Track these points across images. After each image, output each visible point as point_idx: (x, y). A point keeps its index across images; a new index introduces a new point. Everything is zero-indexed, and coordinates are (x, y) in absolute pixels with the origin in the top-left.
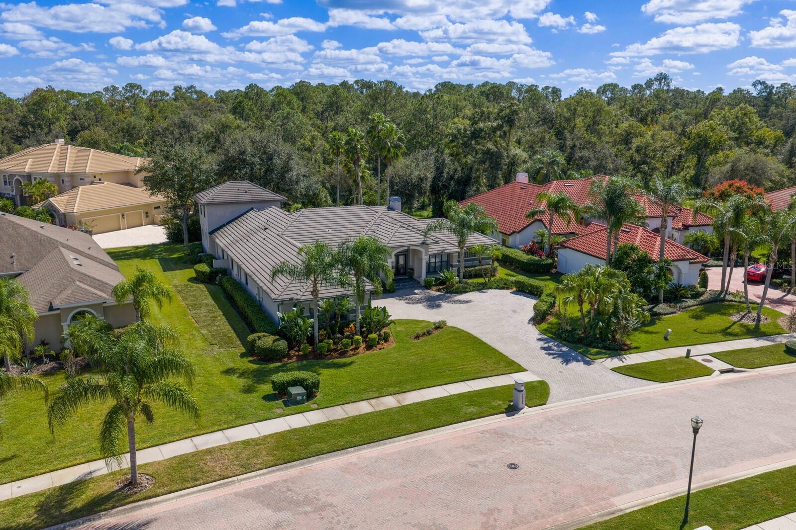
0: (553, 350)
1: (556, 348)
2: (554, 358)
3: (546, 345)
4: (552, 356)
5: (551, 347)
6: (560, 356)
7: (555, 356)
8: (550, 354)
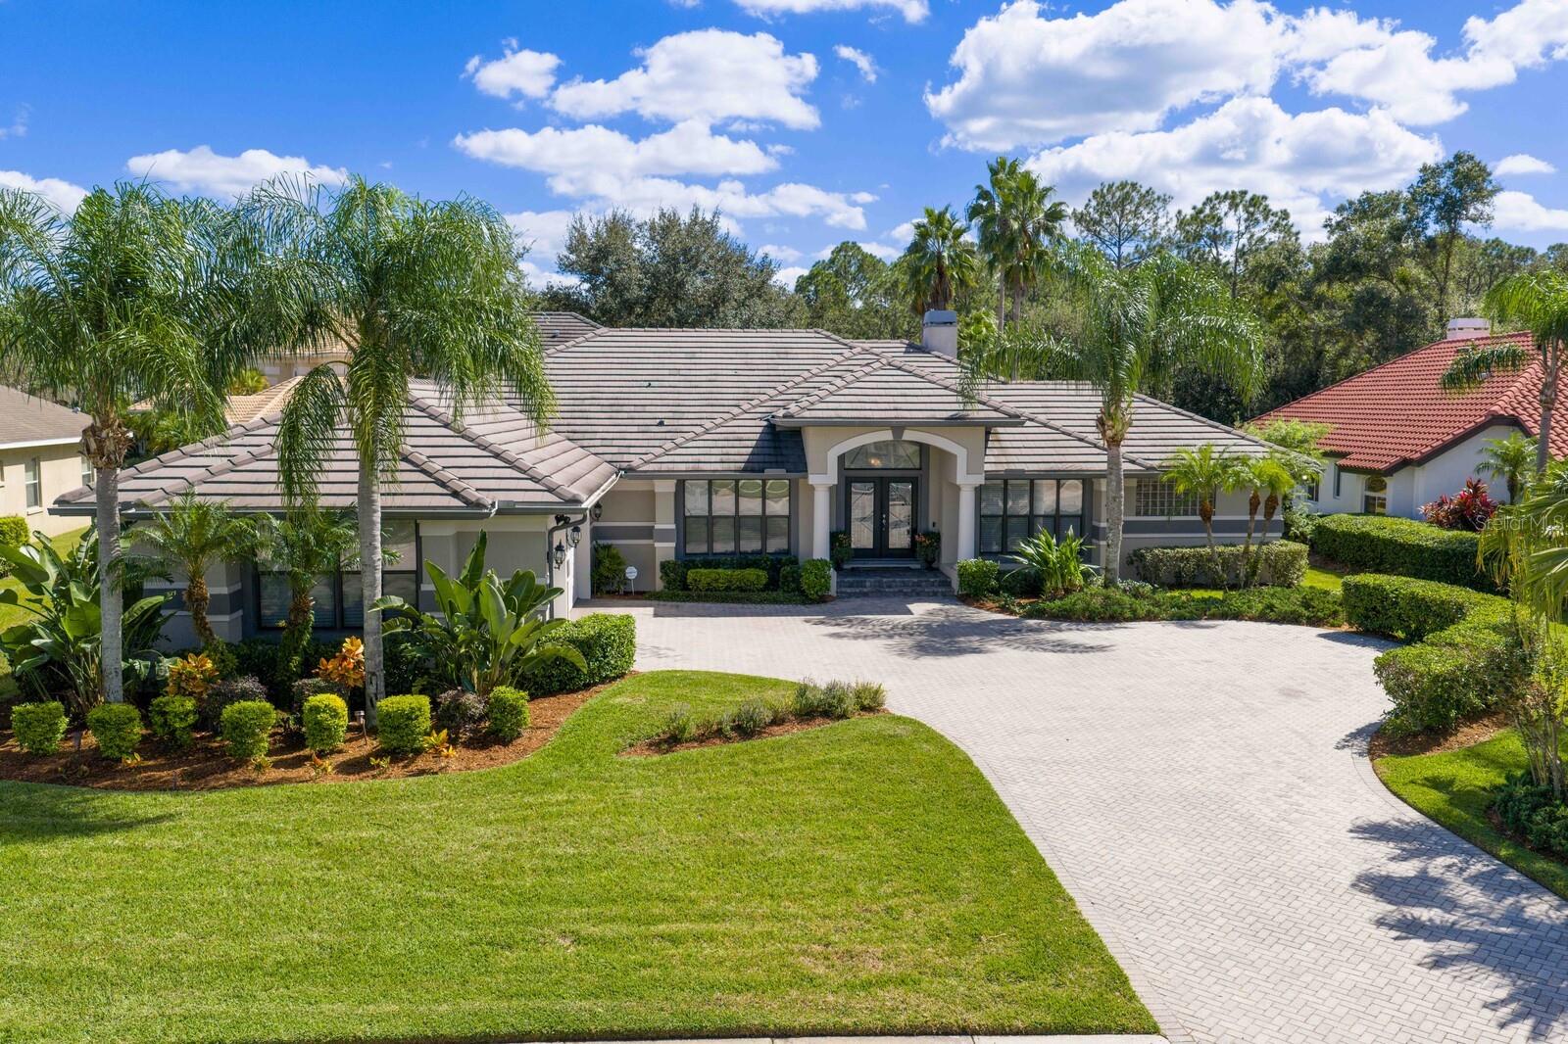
0: (1450, 904)
1: (1472, 896)
2: (1439, 962)
3: (1408, 869)
4: (1420, 947)
5: (1439, 882)
6: (1489, 952)
7: (1449, 947)
8: (1410, 929)
